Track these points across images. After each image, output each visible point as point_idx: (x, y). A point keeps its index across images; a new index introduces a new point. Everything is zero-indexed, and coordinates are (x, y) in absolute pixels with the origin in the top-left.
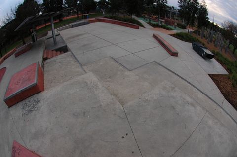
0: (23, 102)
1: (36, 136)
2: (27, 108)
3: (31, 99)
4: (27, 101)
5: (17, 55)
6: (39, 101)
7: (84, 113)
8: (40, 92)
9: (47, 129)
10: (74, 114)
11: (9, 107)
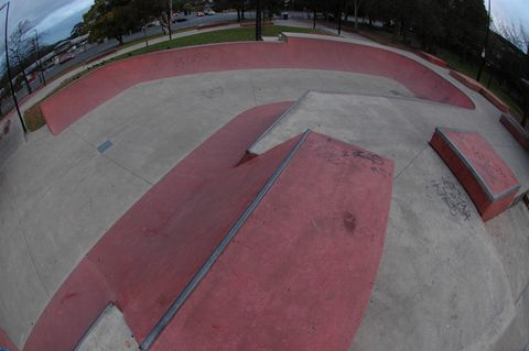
0: (453, 180)
1: (409, 215)
2: (449, 191)
3: (464, 197)
4: (458, 187)
5: (504, 122)
6: (468, 216)
7: (455, 317)
8: (481, 215)
9: (426, 240)
10: (455, 296)
11: (430, 144)
